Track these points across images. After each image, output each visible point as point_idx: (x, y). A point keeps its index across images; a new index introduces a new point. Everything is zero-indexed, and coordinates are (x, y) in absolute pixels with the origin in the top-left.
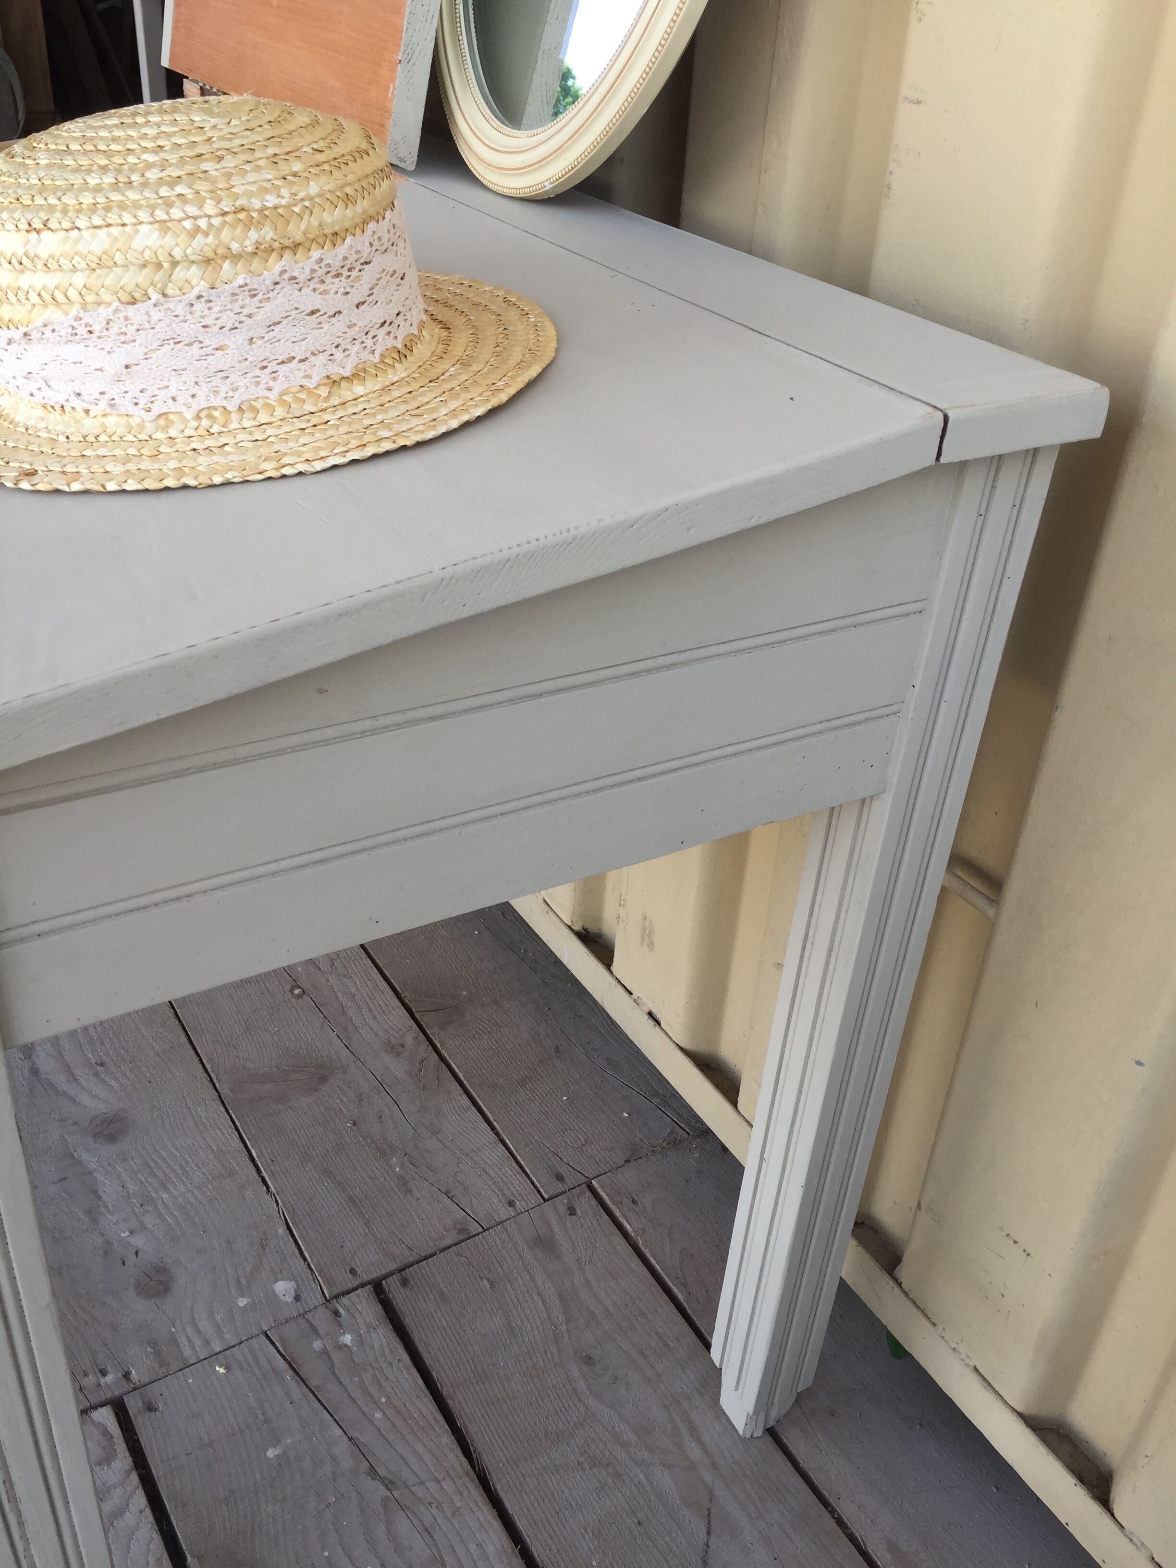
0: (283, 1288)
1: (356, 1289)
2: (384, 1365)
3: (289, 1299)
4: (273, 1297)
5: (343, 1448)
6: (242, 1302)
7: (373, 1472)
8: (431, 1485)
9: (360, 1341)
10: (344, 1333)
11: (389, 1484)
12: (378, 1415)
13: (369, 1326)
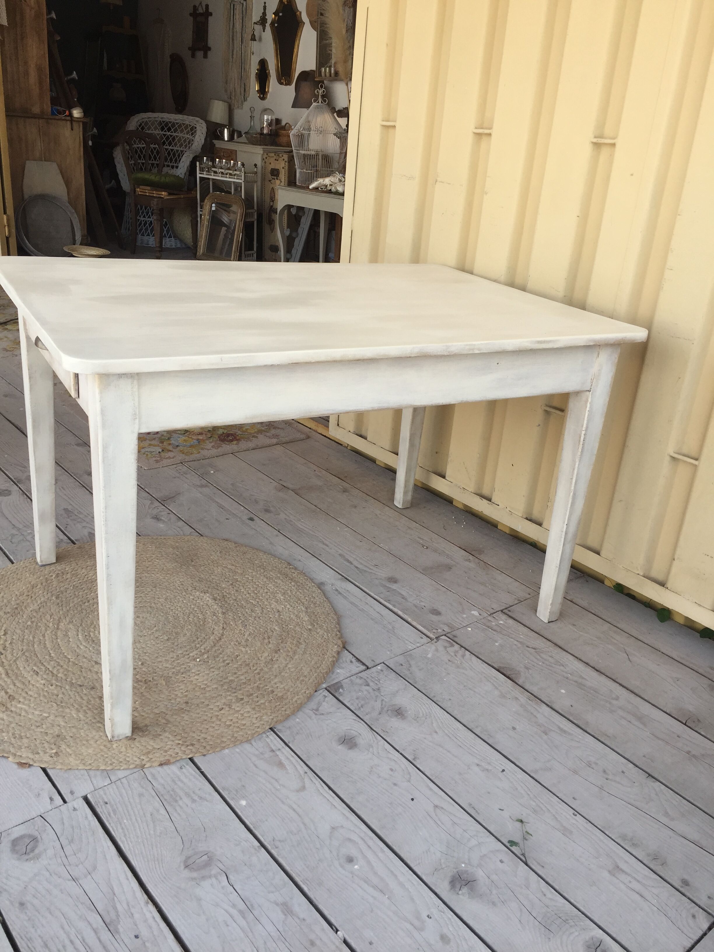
1: (496, 613)
3: (478, 615)
6: (465, 616)
9: (505, 623)
13: (507, 620)
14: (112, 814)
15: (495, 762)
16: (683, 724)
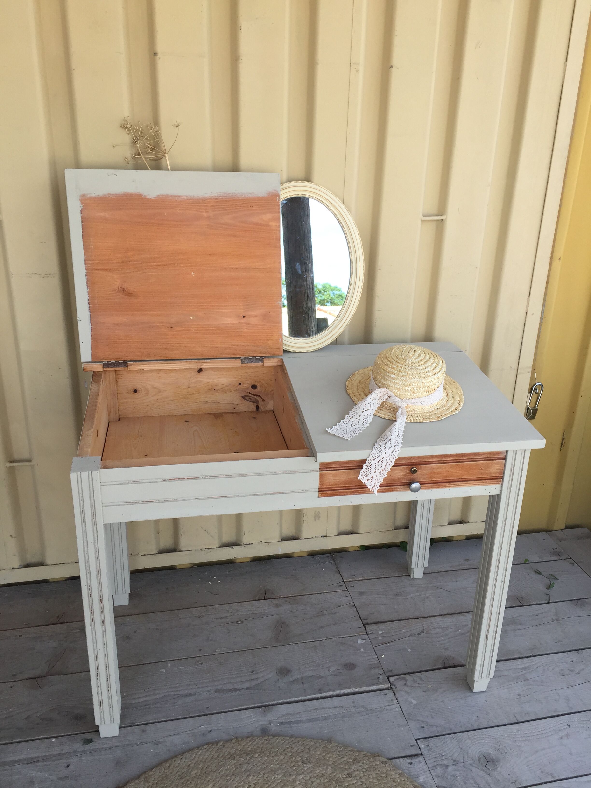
0: (360, 642)
1: (365, 628)
2: (390, 627)
3: (364, 641)
4: (362, 644)
5: (411, 638)
6: (362, 650)
7: (419, 634)
8: (424, 625)
9: (382, 630)
10: (378, 633)
11: (422, 632)
12: (404, 631)
13: (378, 627)
15: (559, 726)
16: (523, 606)
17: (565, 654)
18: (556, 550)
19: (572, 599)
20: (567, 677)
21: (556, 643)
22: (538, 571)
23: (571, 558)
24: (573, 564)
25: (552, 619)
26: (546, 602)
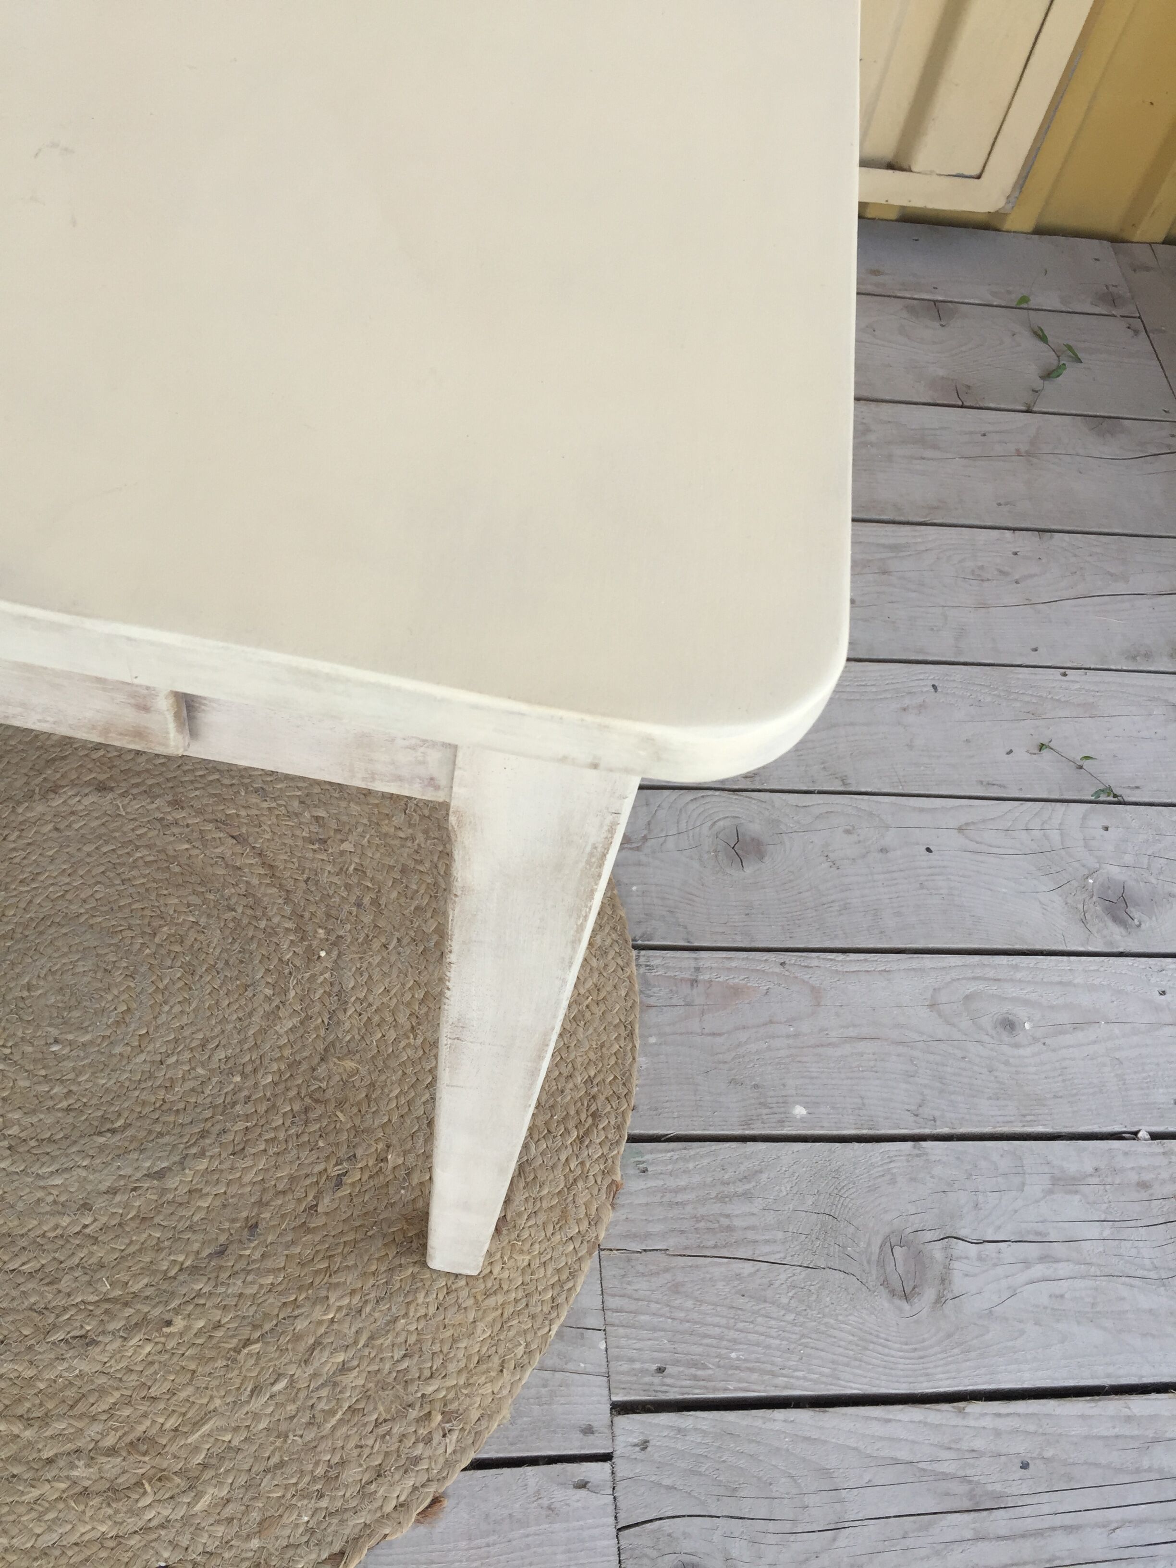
14: (700, 1373)
15: (911, 684)
16: (962, 407)
17: (1008, 534)
18: (1111, 289)
19: (1090, 413)
20: (986, 584)
21: (999, 504)
22: (1040, 333)
23: (1139, 318)
24: (1136, 332)
25: (1018, 450)
26: (1024, 408)
